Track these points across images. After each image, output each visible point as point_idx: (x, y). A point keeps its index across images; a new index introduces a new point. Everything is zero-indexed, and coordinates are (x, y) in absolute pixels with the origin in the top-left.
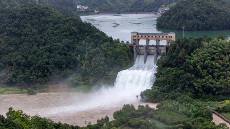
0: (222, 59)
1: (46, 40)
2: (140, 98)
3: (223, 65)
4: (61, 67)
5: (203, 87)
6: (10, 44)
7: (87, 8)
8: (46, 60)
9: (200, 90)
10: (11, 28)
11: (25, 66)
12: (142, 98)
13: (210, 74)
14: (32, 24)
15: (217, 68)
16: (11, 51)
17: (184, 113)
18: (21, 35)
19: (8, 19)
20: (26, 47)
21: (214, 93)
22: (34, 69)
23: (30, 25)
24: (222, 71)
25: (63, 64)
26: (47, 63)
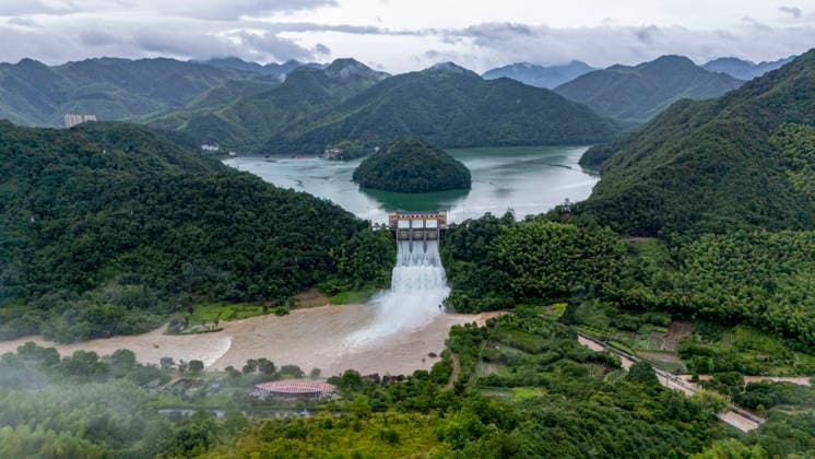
0: (535, 249)
1: (272, 228)
2: (443, 308)
3: (541, 258)
4: (308, 267)
5: (525, 288)
6: (216, 236)
7: (216, 149)
8: (285, 259)
9: (521, 292)
10: (213, 213)
11: (253, 270)
12: (447, 307)
13: (528, 270)
14: (244, 204)
15: (533, 261)
16: (220, 248)
17: (536, 333)
18: (232, 223)
19: (204, 196)
20: (246, 240)
21: (538, 296)
22: (269, 274)
23: (241, 206)
24: (542, 265)
25: (311, 263)
26: (288, 264)
